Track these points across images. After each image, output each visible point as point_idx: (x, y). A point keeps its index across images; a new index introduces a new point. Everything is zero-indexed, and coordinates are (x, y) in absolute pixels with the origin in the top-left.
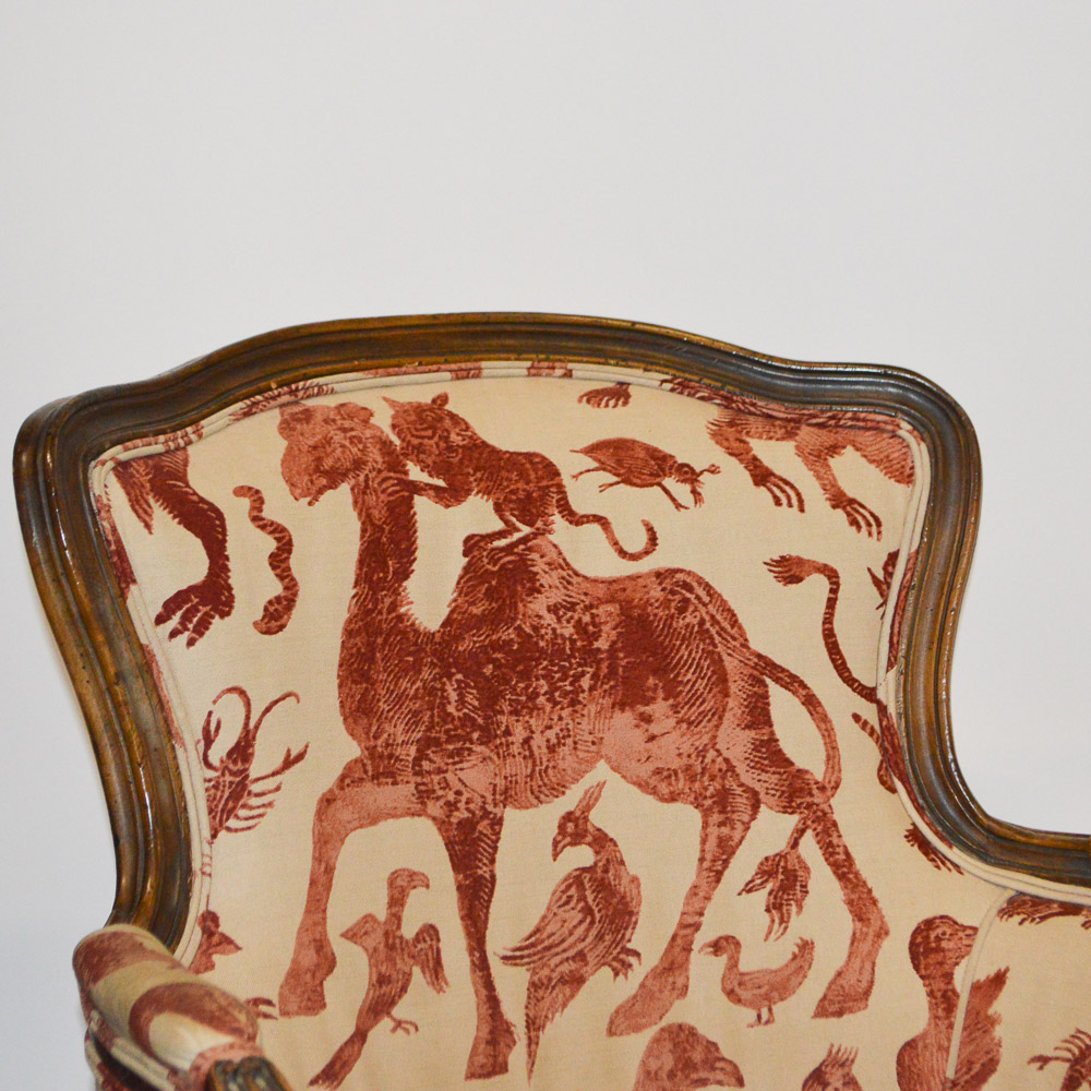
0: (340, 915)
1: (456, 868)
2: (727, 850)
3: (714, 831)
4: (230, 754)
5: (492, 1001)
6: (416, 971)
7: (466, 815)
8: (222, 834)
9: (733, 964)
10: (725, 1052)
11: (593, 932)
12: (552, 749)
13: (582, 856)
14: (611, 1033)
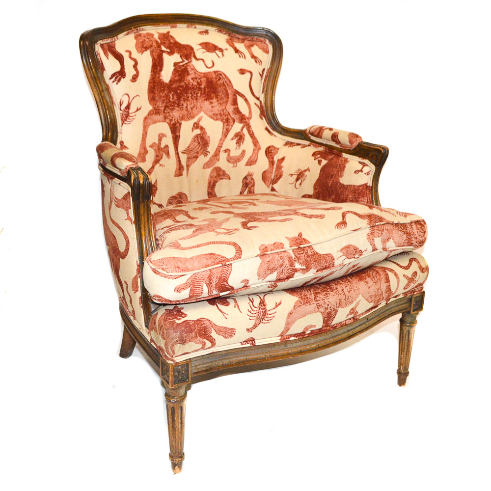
0: (149, 142)
1: (172, 133)
2: (228, 131)
3: (225, 127)
4: (125, 108)
5: (179, 161)
6: (164, 154)
7: (174, 122)
8: (124, 125)
9: (229, 155)
10: (227, 172)
11: (200, 148)
12: (192, 109)
13: (198, 131)
14: (204, 168)
